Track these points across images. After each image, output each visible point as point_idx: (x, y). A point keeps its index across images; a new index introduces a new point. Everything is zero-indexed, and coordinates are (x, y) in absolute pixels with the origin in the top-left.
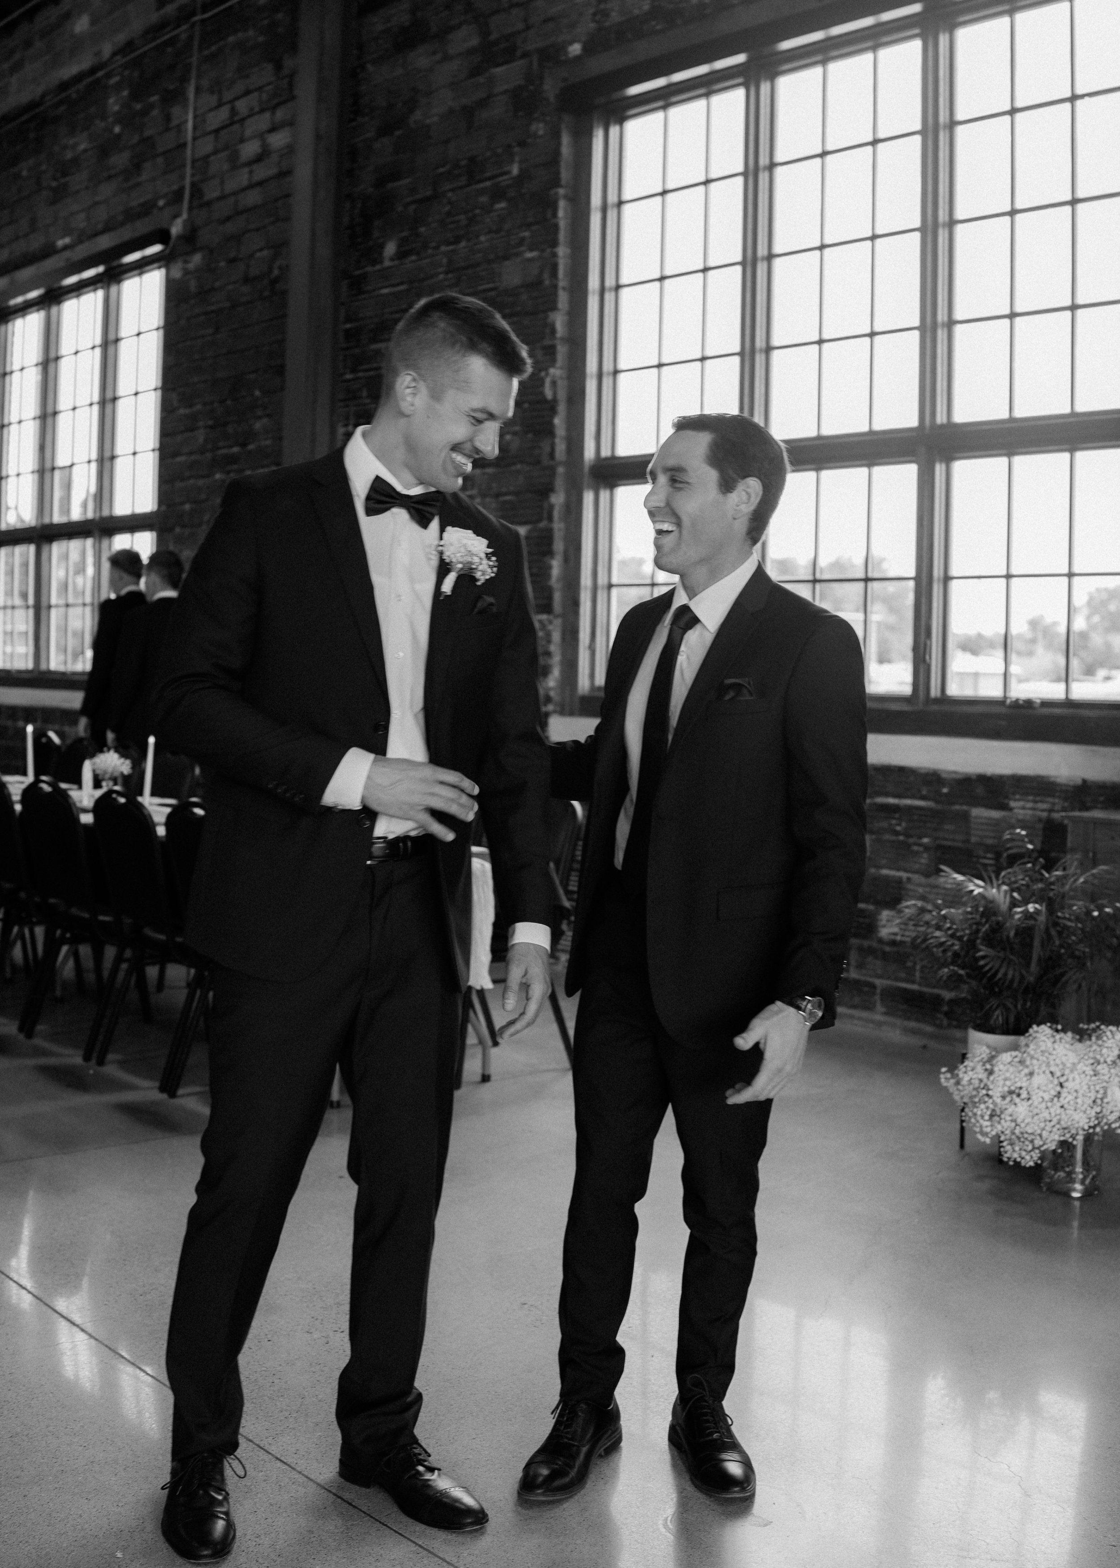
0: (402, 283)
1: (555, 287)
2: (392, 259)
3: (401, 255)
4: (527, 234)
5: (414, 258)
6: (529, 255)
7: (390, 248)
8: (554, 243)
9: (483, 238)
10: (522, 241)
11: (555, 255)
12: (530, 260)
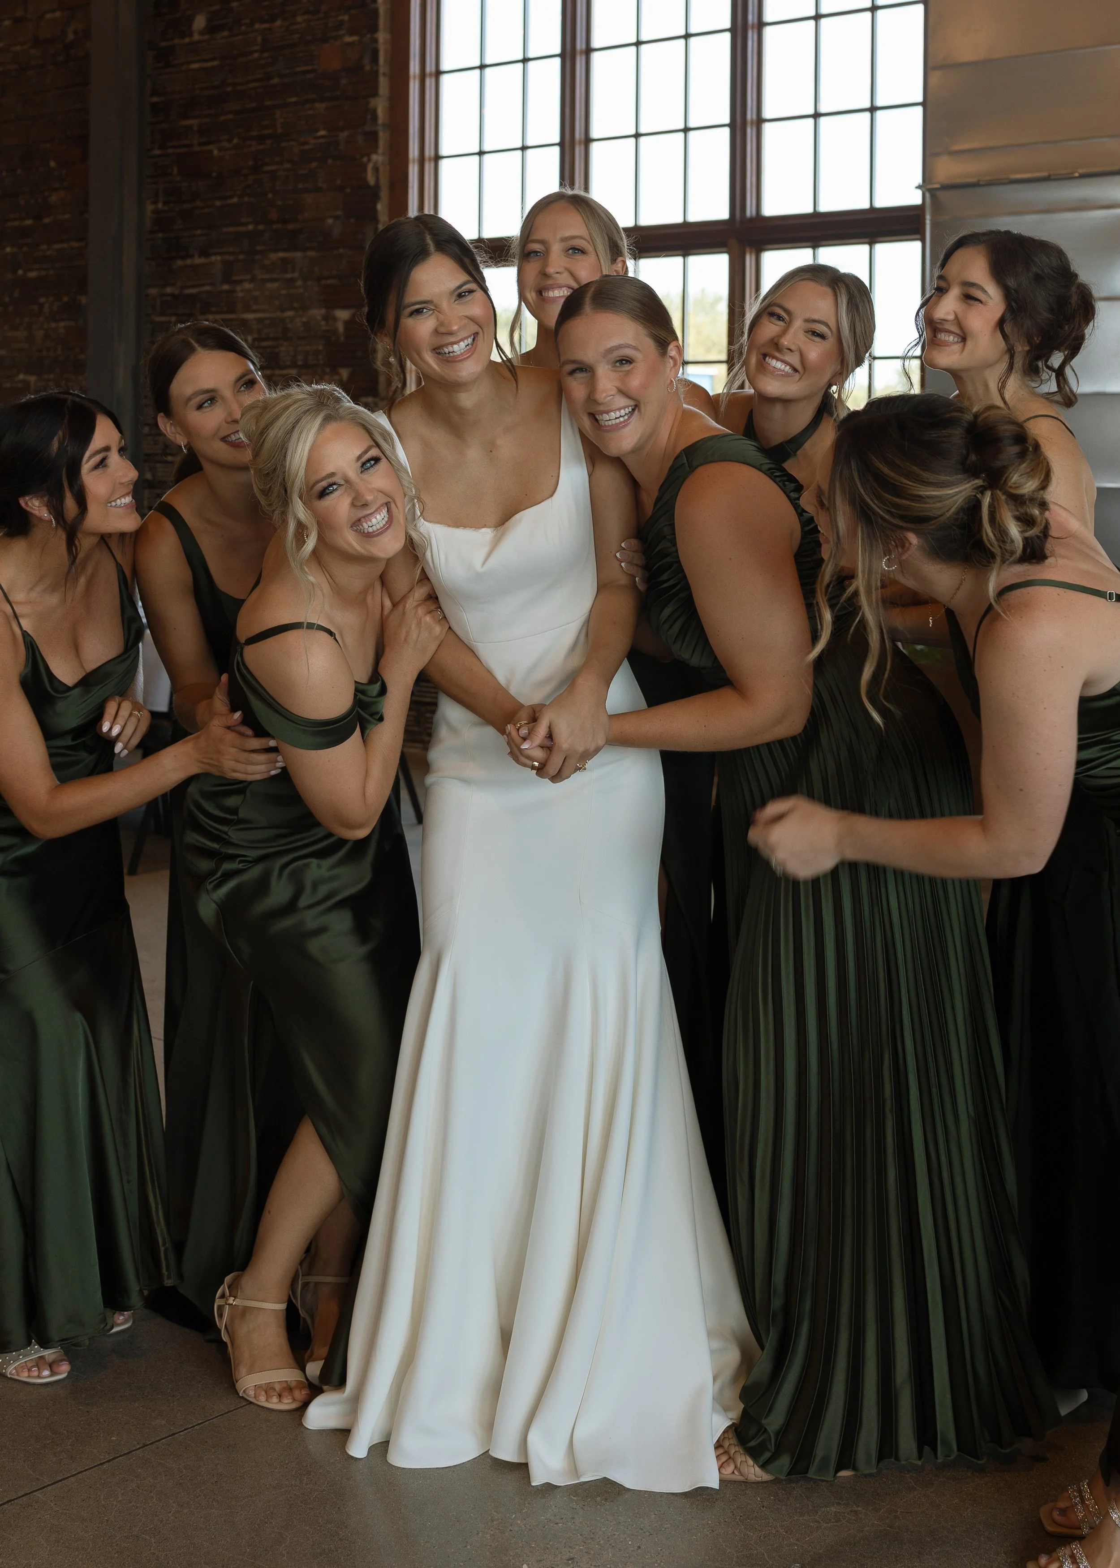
0: (214, 59)
1: (376, 73)
2: (201, 33)
3: (211, 29)
4: (346, 17)
5: (226, 33)
6: (348, 39)
7: (200, 22)
8: (375, 29)
9: (299, 19)
10: (341, 24)
11: (376, 41)
12: (348, 44)
